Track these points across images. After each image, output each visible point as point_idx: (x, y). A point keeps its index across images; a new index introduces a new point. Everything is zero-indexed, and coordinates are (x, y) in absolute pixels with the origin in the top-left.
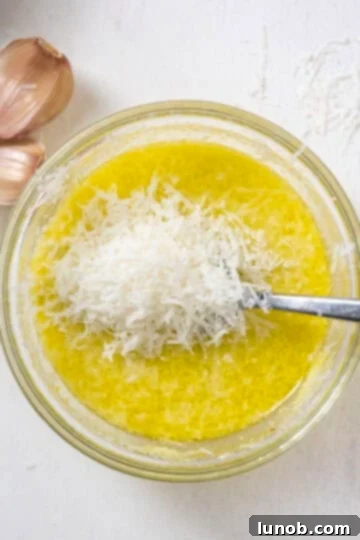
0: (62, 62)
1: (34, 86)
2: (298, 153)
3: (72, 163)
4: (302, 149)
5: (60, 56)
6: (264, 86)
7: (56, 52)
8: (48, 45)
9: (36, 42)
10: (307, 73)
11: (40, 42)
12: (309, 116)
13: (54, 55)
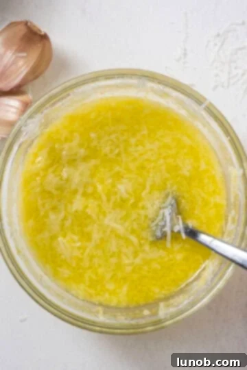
0: (44, 38)
1: (25, 54)
2: (203, 106)
3: (46, 111)
4: (206, 103)
5: (43, 33)
6: (185, 54)
7: (40, 31)
8: (34, 26)
9: (26, 23)
10: (216, 45)
11: (29, 24)
12: (217, 75)
13: (39, 32)
